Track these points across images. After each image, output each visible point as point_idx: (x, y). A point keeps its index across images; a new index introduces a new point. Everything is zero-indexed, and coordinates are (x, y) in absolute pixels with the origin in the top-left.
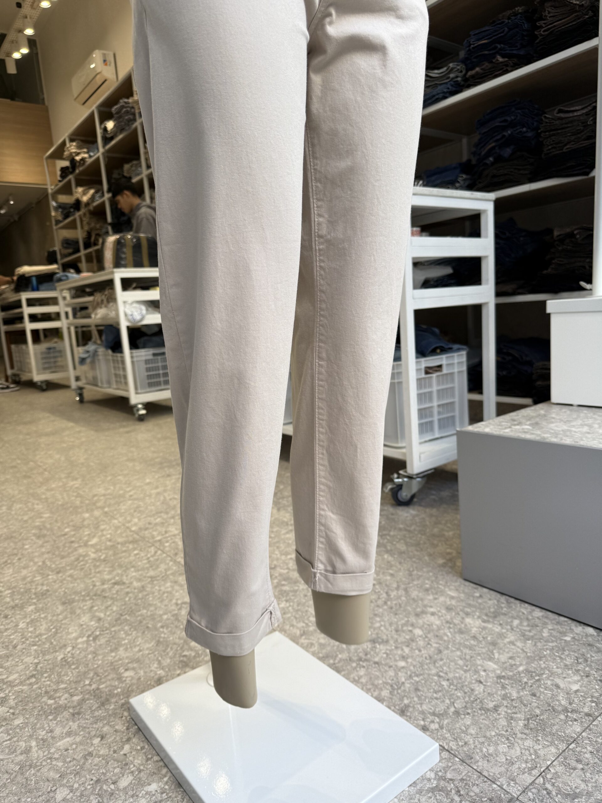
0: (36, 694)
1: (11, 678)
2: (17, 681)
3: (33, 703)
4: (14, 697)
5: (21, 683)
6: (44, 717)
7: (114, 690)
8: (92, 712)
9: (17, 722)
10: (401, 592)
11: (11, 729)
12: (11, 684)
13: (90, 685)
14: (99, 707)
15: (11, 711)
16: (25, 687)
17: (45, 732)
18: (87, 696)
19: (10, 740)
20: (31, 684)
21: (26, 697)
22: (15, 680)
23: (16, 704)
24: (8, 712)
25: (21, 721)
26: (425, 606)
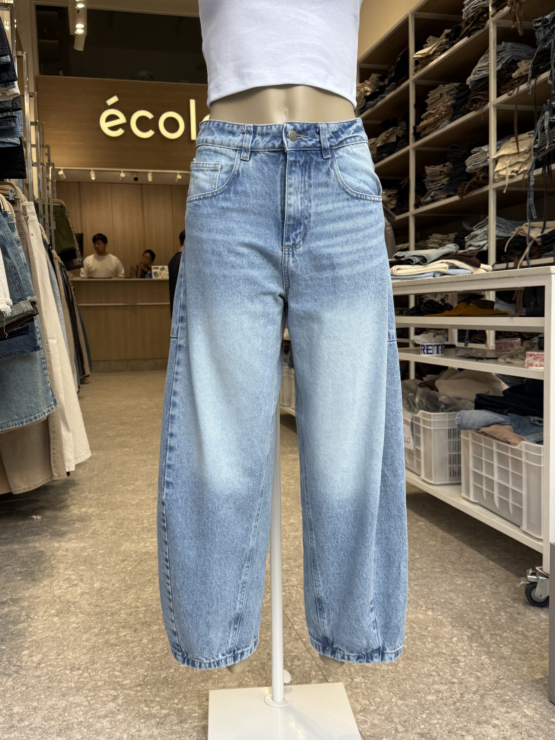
0: (138, 700)
1: (125, 682)
2: (128, 686)
3: (134, 706)
4: (122, 697)
5: (130, 688)
6: (137, 719)
7: (193, 713)
8: (172, 725)
9: (119, 717)
10: (477, 697)
11: (114, 721)
12: (123, 687)
13: (177, 704)
14: (177, 723)
15: (118, 708)
16: (132, 692)
17: (135, 730)
18: (172, 712)
19: (111, 728)
20: (137, 691)
21: (130, 700)
22: (127, 684)
23: (123, 703)
24: (115, 707)
25: (122, 717)
26: (492, 717)
